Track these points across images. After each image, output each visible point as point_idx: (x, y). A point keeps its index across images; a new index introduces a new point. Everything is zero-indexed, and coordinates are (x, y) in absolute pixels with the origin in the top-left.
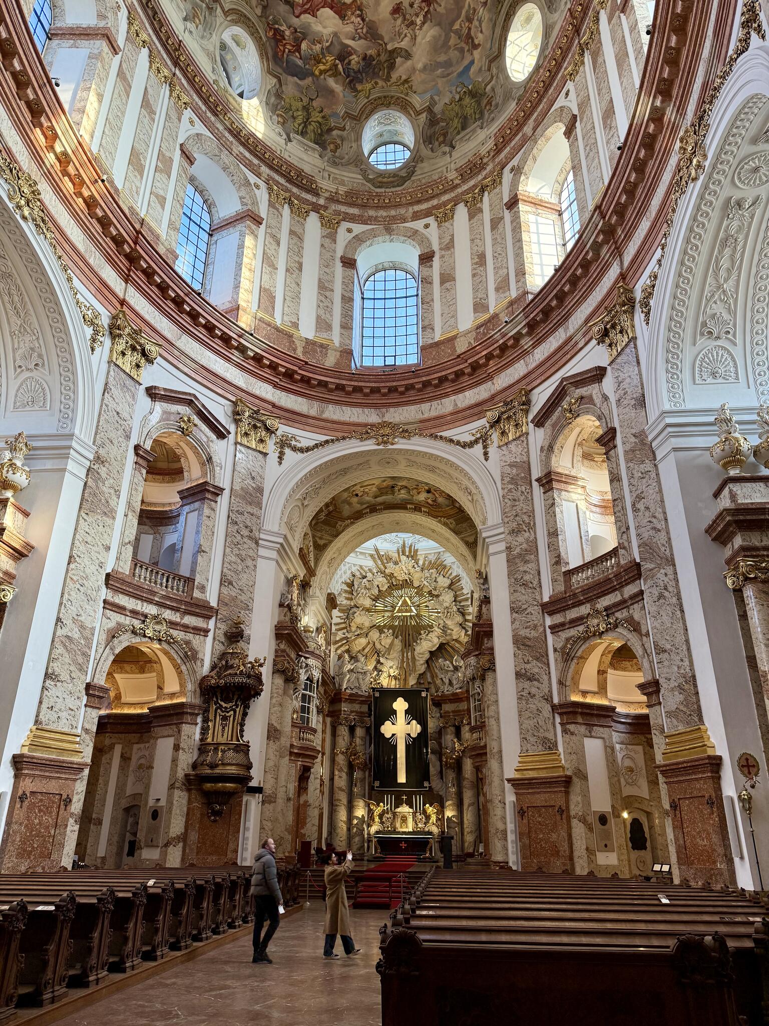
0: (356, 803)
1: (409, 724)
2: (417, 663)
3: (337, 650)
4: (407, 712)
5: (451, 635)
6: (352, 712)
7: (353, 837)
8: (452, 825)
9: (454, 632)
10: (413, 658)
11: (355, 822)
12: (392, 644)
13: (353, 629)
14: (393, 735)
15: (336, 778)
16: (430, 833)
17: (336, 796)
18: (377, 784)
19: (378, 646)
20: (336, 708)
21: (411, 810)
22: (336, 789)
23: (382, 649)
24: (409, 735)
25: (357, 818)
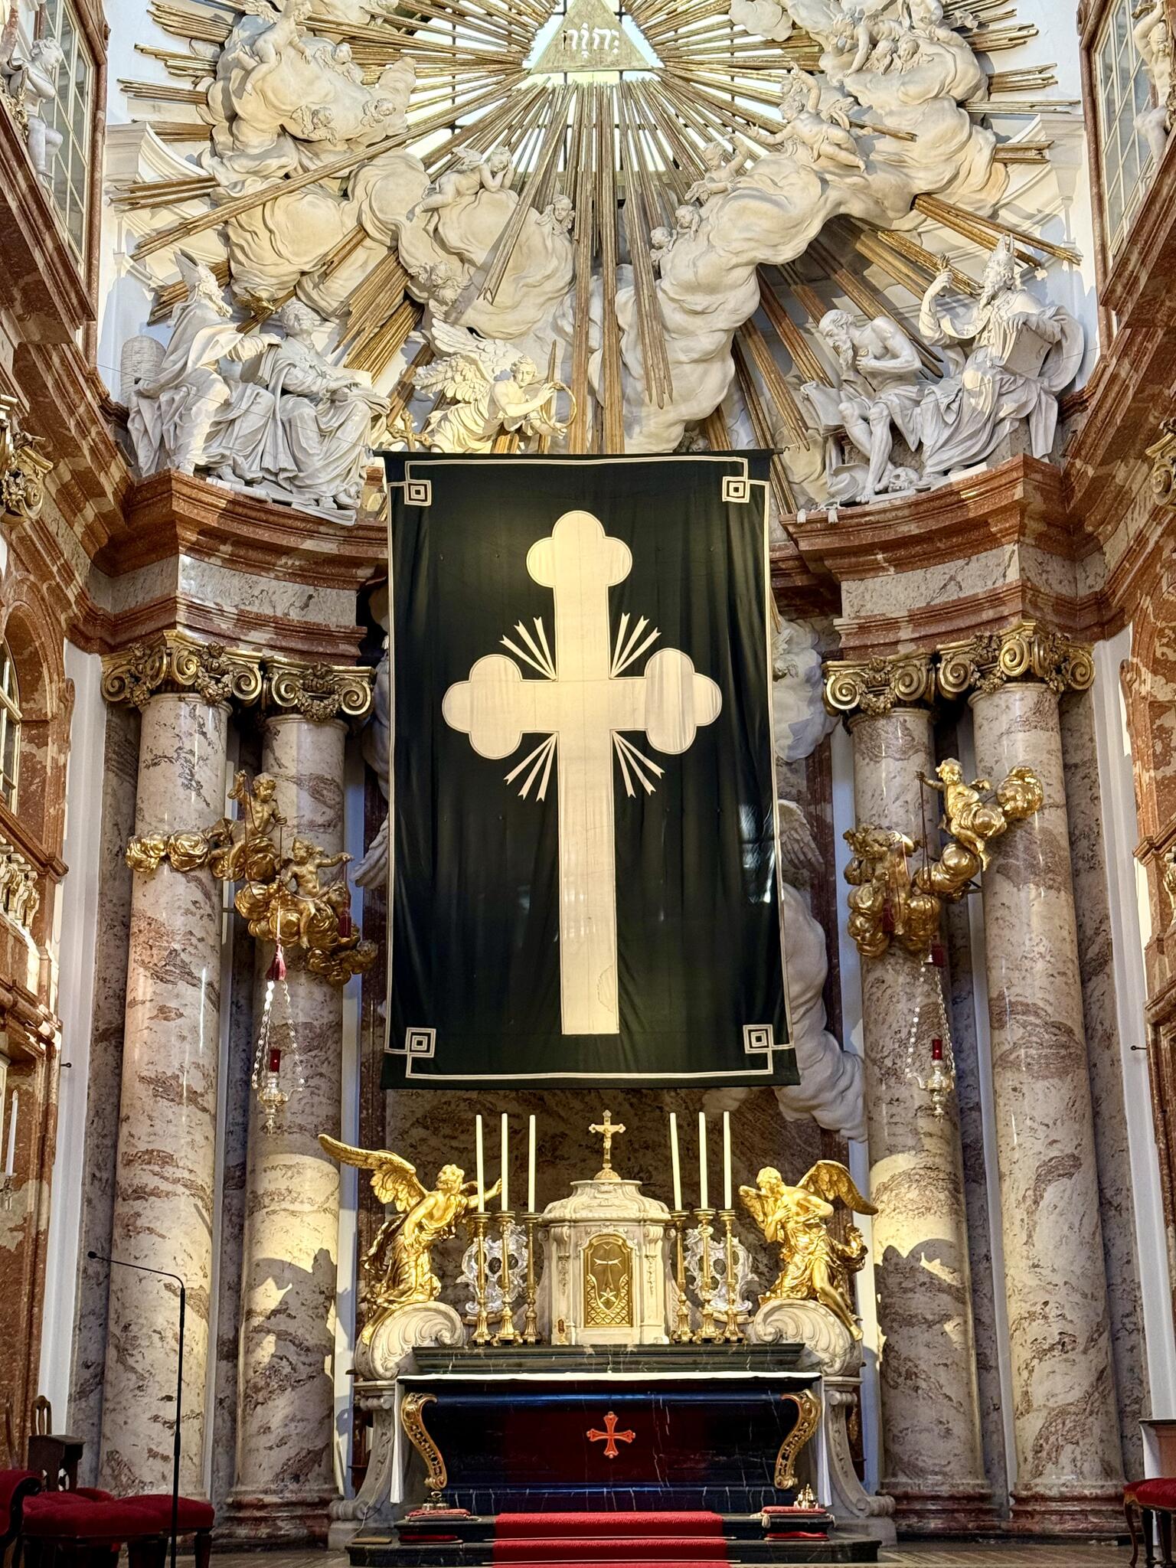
0: (271, 1181)
1: (636, 669)
2: (678, 350)
3: (142, 250)
4: (621, 599)
5: (897, 164)
6: (248, 621)
7: (256, 1396)
8: (920, 1303)
9: (915, 151)
10: (651, 316)
11: (268, 1296)
12: (507, 243)
13: (256, 136)
14: (531, 741)
15: (139, 1020)
16: (790, 1354)
17: (138, 1135)
18: (421, 1043)
19: (419, 253)
20: (140, 592)
21: (656, 1209)
22: (135, 1092)
23: (446, 267)
24: (638, 739)
25: (282, 1271)
